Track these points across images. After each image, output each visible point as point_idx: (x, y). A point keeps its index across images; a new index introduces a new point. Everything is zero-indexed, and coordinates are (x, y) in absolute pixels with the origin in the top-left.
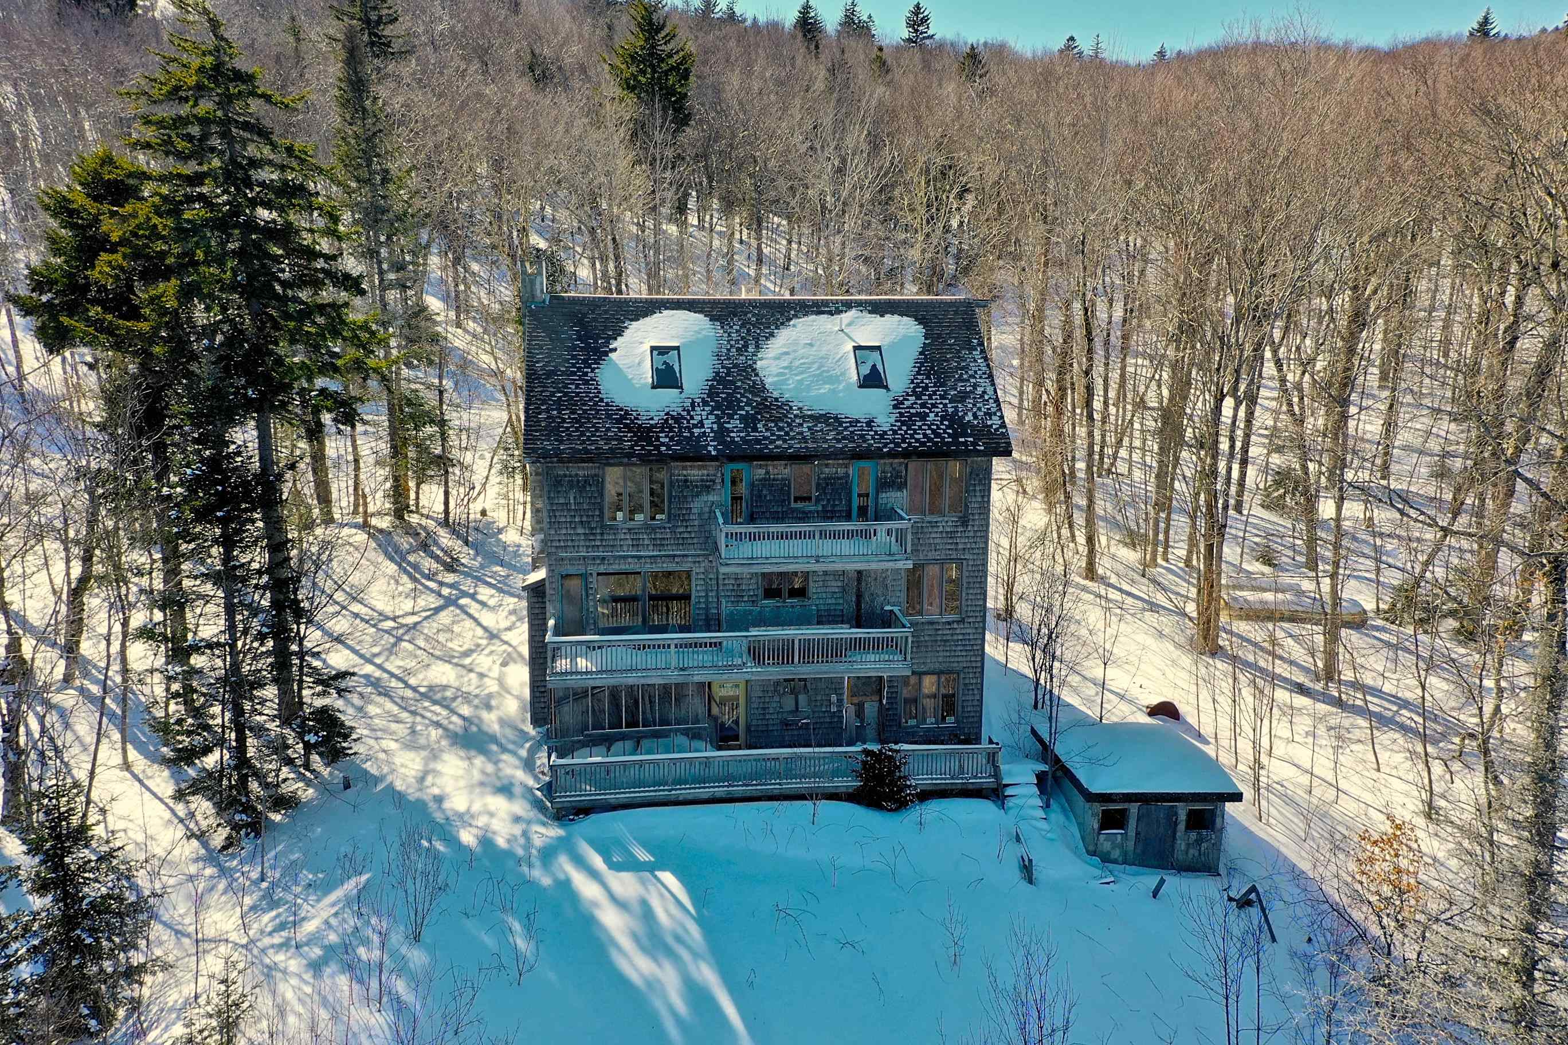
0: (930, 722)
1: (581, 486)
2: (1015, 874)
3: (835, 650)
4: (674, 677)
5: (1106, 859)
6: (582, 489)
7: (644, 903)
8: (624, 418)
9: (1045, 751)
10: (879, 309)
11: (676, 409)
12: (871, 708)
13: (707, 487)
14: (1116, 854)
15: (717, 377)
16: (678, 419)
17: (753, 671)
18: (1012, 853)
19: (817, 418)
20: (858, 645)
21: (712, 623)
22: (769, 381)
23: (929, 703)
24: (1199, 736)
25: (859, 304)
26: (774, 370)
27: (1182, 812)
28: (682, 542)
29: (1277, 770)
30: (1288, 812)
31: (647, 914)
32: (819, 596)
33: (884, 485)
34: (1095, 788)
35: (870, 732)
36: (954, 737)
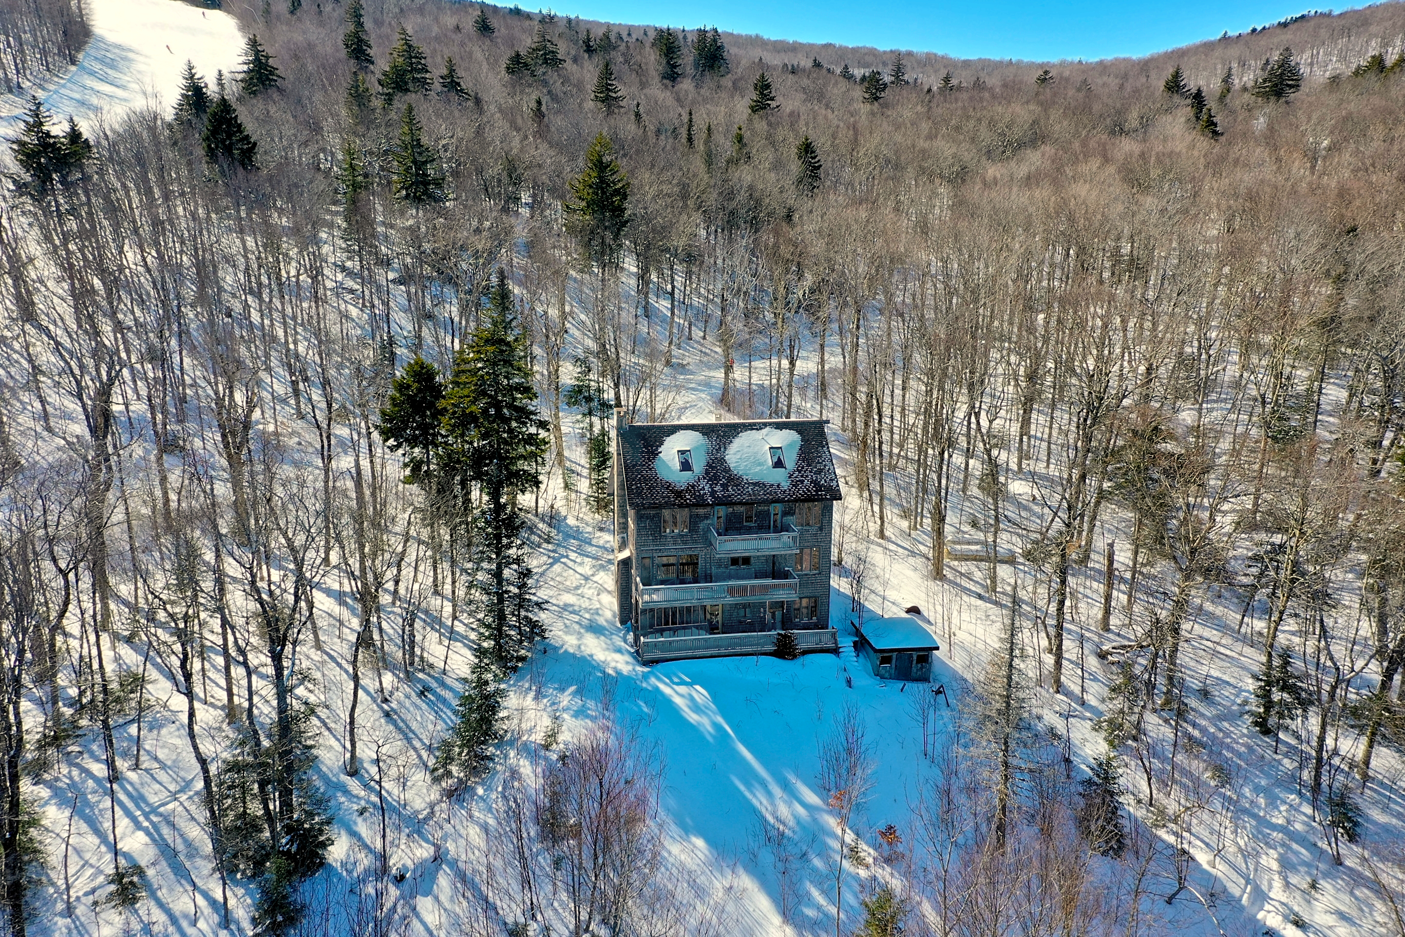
0: (805, 620)
1: (651, 518)
2: (844, 684)
3: (765, 588)
4: (695, 602)
5: (882, 677)
6: (652, 520)
7: (690, 695)
8: (668, 486)
9: (858, 633)
10: (780, 426)
11: (692, 482)
12: (778, 614)
13: (706, 517)
14: (887, 675)
15: (709, 465)
16: (693, 486)
17: (729, 600)
18: (843, 676)
19: (755, 484)
20: (775, 587)
21: (708, 578)
22: (732, 466)
23: (805, 611)
24: (929, 622)
25: (770, 424)
26: (734, 460)
27: (915, 655)
28: (695, 542)
29: (961, 636)
30: (964, 654)
31: (692, 699)
32: (755, 566)
33: (785, 514)
34: (878, 647)
35: (779, 625)
36: (816, 626)
